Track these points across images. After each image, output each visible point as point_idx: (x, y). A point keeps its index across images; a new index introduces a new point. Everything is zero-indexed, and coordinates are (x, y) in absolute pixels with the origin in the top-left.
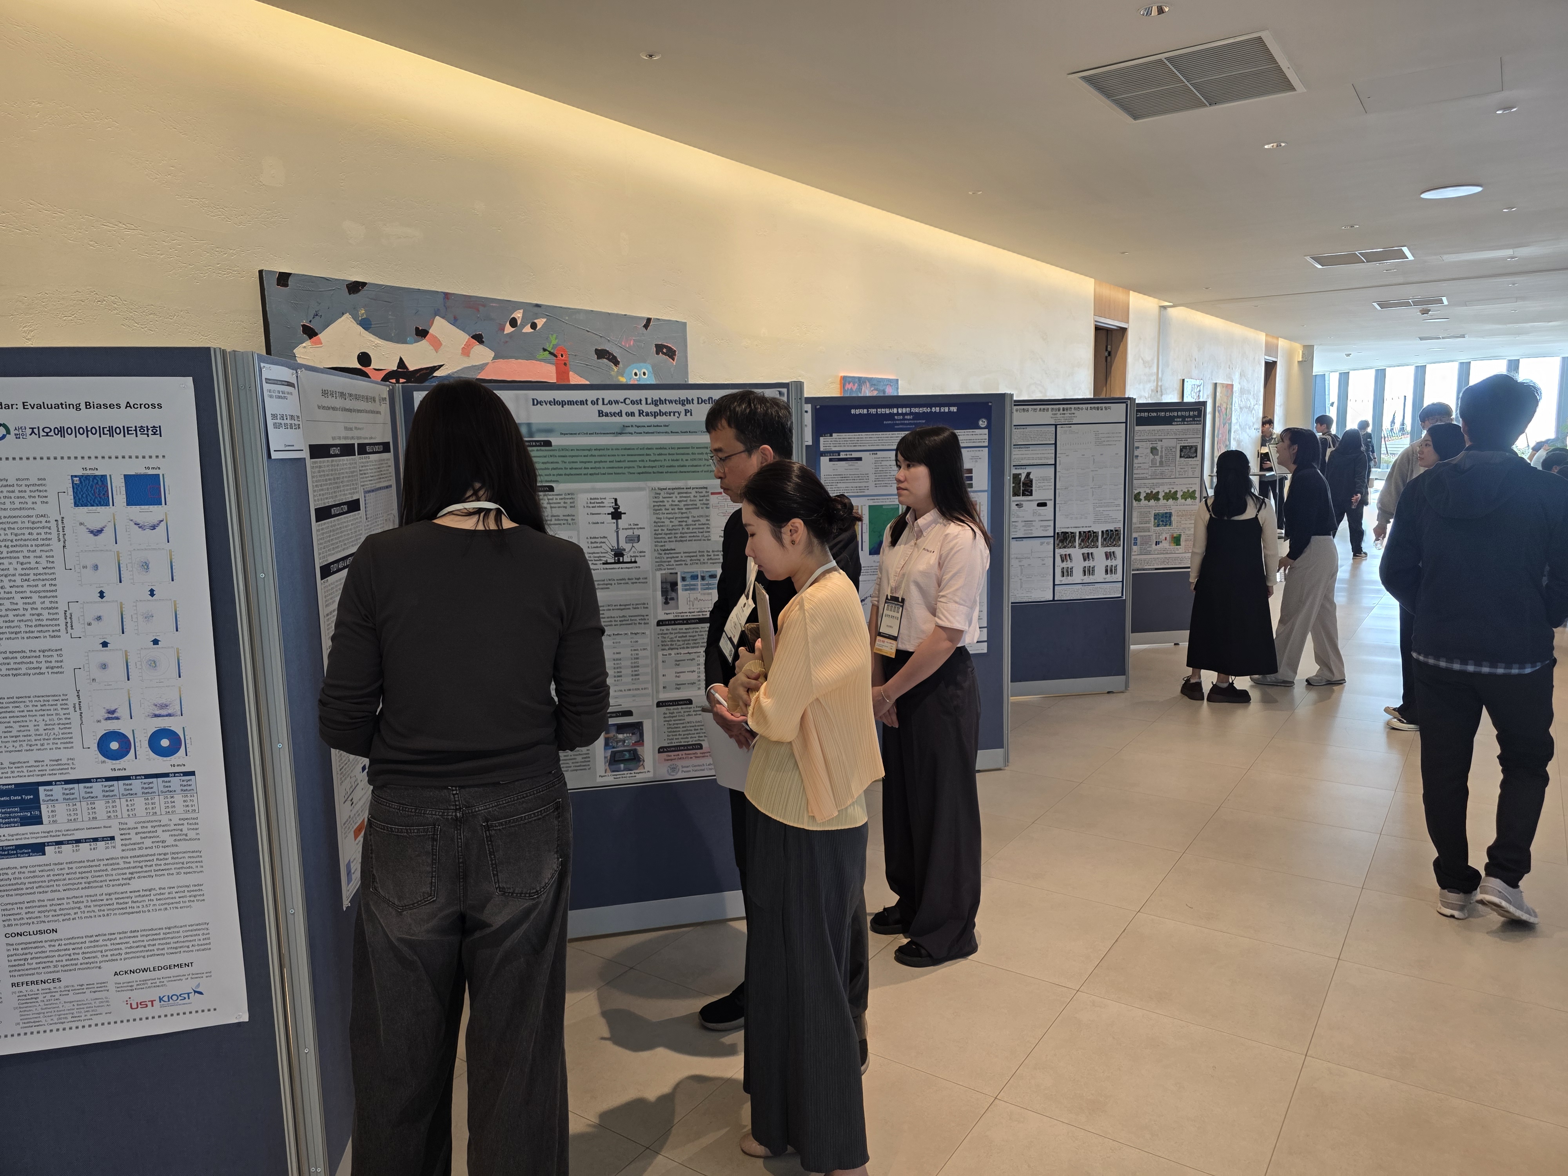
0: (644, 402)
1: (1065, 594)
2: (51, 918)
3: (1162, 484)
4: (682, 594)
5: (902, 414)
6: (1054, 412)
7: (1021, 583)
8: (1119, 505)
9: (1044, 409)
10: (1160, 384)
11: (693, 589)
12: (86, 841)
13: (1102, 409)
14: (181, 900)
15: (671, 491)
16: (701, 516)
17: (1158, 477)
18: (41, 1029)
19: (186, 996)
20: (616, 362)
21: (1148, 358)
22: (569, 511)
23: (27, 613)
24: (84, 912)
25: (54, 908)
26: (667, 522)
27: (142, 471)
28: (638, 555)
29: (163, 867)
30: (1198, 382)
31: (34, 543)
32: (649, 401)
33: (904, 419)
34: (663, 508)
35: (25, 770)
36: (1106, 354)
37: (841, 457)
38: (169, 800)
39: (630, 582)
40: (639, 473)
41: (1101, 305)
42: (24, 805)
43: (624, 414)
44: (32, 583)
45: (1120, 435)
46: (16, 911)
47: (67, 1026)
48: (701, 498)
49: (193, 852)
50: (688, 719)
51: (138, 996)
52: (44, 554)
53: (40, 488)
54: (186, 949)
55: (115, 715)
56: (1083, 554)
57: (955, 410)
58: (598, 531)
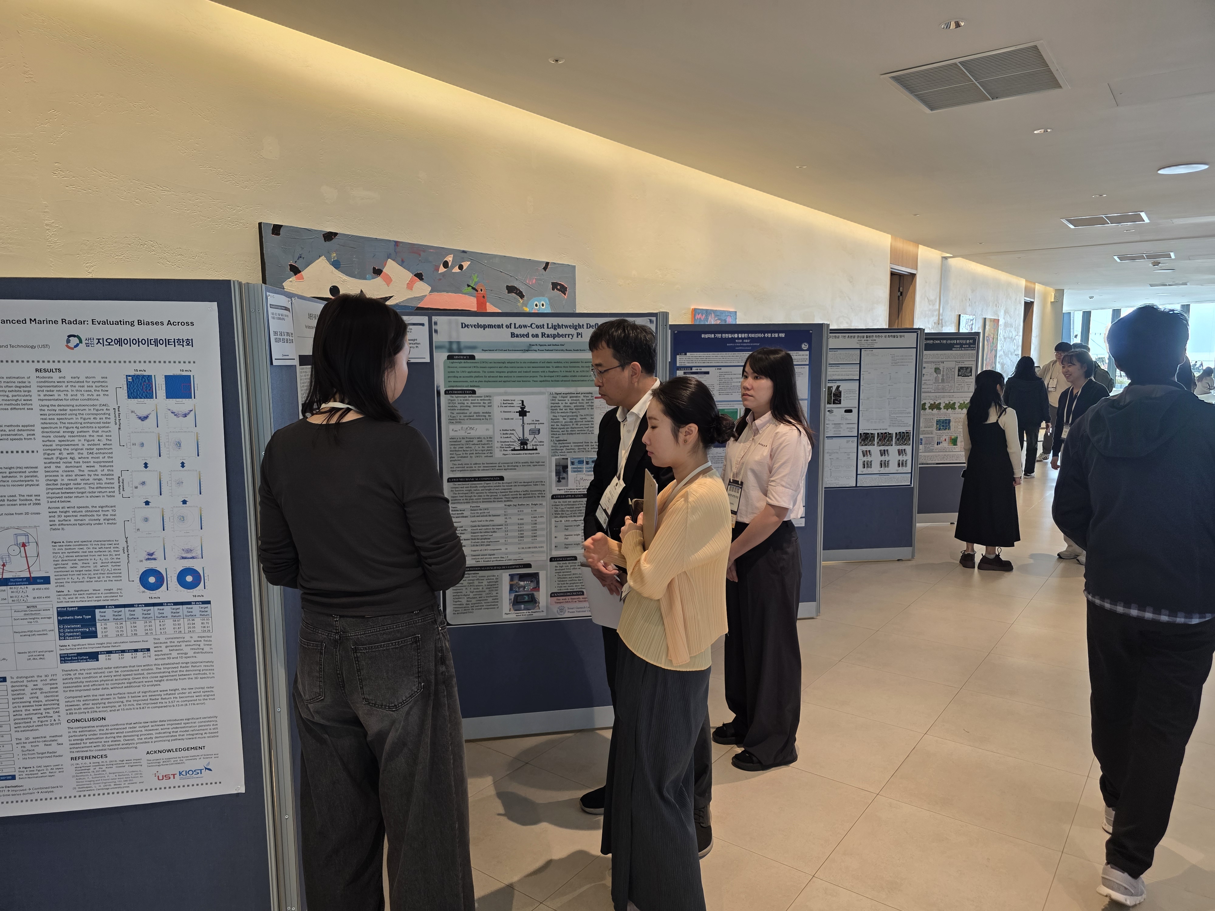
0: (546, 326)
1: (865, 482)
2: (101, 709)
3: (944, 397)
4: (571, 475)
5: (742, 338)
6: (859, 339)
7: (831, 472)
8: (909, 413)
9: (851, 336)
10: (941, 318)
11: (580, 471)
12: (129, 651)
13: (897, 337)
14: (198, 698)
15: (565, 395)
16: (588, 415)
17: (940, 391)
18: (92, 793)
19: (199, 771)
20: (522, 296)
21: (932, 297)
22: (487, 409)
23: (91, 478)
24: (126, 705)
25: (103, 701)
26: (561, 419)
27: (178, 373)
28: (539, 444)
29: (185, 673)
30: (971, 317)
31: (97, 425)
32: (550, 326)
33: (743, 342)
34: (558, 408)
35: (85, 596)
36: (899, 294)
37: (693, 371)
38: (191, 622)
39: (531, 464)
40: (541, 381)
41: (896, 255)
42: (84, 623)
43: (530, 335)
44: (95, 456)
45: (911, 358)
46: (76, 703)
47: (111, 791)
48: (588, 401)
49: (207, 662)
50: (573, 571)
51: (164, 770)
52: (104, 434)
53: (103, 384)
54: (200, 736)
55: (153, 557)
56: (880, 451)
57: (783, 336)
58: (508, 425)
